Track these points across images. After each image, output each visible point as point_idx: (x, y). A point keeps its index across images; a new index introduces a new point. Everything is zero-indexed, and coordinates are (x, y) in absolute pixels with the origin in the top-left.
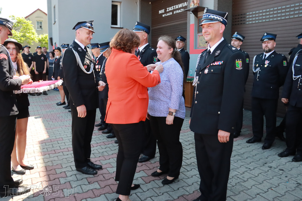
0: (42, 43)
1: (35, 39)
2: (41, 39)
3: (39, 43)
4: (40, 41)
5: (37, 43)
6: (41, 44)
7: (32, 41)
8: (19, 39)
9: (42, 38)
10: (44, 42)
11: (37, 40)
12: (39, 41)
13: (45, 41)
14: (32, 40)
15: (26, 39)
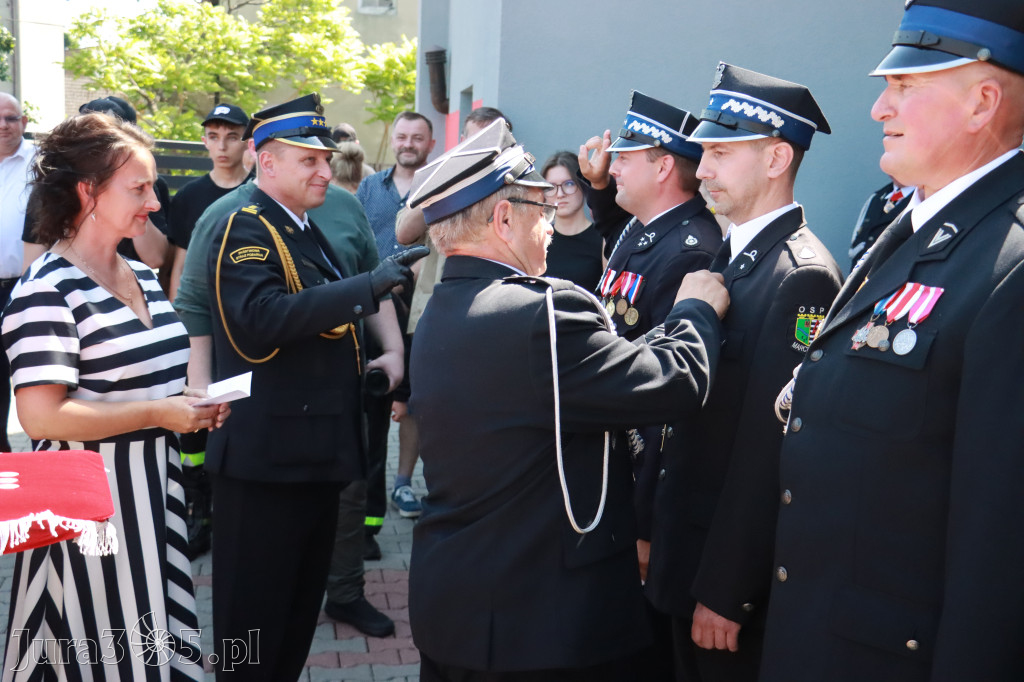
0: (385, 93)
1: (346, 68)
2: (382, 67)
3: (370, 94)
4: (374, 83)
5: (357, 92)
6: (379, 100)
7: (324, 82)
8: (246, 62)
9: (390, 64)
10: (400, 93)
11: (354, 78)
12: (366, 82)
13: (406, 83)
14: (327, 72)
15: (289, 65)
